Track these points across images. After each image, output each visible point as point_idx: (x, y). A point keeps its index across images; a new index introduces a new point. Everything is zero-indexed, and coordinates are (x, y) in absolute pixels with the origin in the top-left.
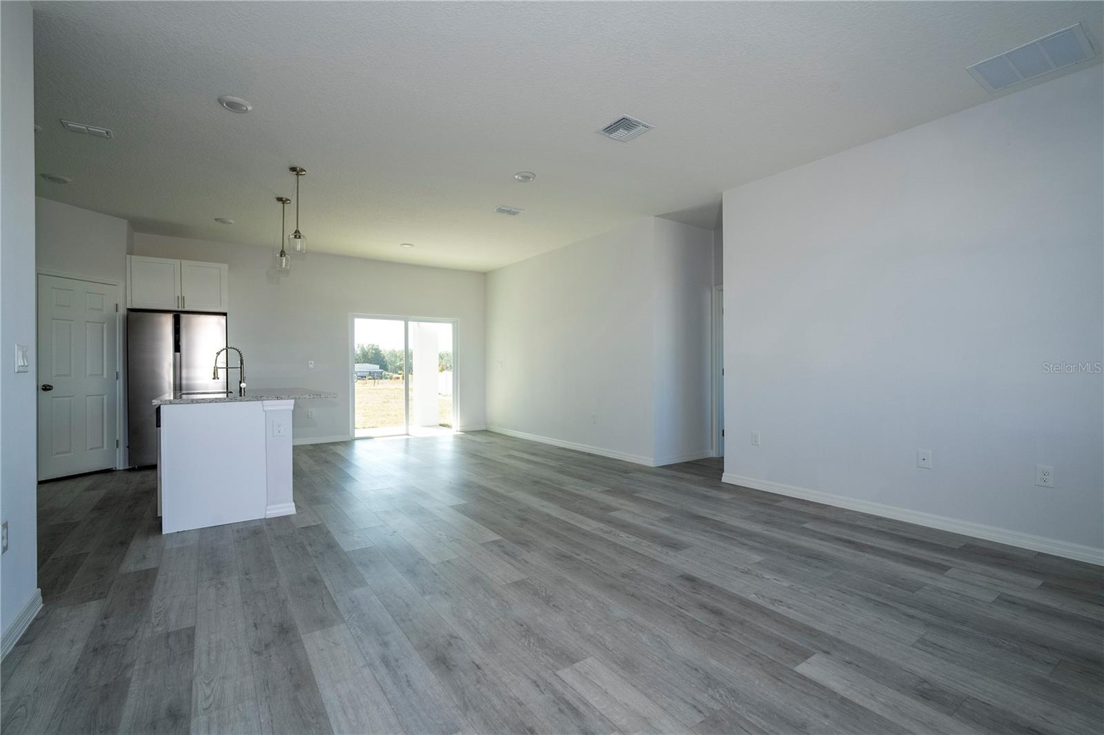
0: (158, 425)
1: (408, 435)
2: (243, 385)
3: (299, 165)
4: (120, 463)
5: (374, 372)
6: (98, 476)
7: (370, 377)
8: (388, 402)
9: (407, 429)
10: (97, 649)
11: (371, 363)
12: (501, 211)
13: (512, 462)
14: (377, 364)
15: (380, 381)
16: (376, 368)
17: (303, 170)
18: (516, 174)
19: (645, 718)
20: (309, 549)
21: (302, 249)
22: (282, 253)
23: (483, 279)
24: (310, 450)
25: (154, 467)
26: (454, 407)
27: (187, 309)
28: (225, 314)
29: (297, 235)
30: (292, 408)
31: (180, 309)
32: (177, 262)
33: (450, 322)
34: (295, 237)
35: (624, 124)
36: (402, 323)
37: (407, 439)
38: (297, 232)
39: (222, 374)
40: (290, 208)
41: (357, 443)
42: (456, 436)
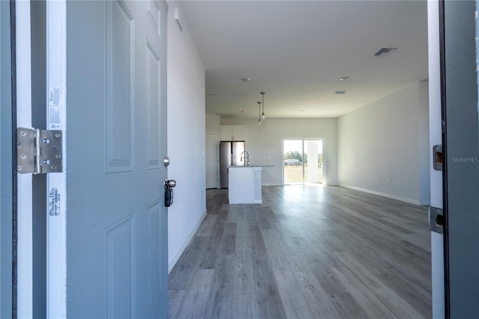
0: (228, 173)
1: (304, 185)
2: (248, 163)
3: (263, 91)
4: (219, 187)
5: (297, 163)
6: (214, 189)
7: (295, 165)
8: (300, 174)
9: (304, 183)
10: (218, 223)
11: (295, 159)
12: (337, 93)
13: (345, 197)
14: (298, 159)
15: (299, 166)
16: (297, 161)
17: (264, 93)
18: (340, 79)
19: (359, 268)
20: (265, 212)
21: (264, 118)
22: (259, 120)
23: (336, 120)
24: (269, 187)
25: (227, 188)
26: (323, 176)
27: (234, 140)
28: (244, 141)
29: (263, 114)
30: (261, 170)
31: (233, 140)
32: (232, 126)
33: (321, 140)
34: (262, 115)
35: (384, 50)
36: (301, 141)
37: (304, 187)
38: (263, 113)
39: (243, 159)
40: (261, 105)
41: (285, 186)
42: (324, 187)
